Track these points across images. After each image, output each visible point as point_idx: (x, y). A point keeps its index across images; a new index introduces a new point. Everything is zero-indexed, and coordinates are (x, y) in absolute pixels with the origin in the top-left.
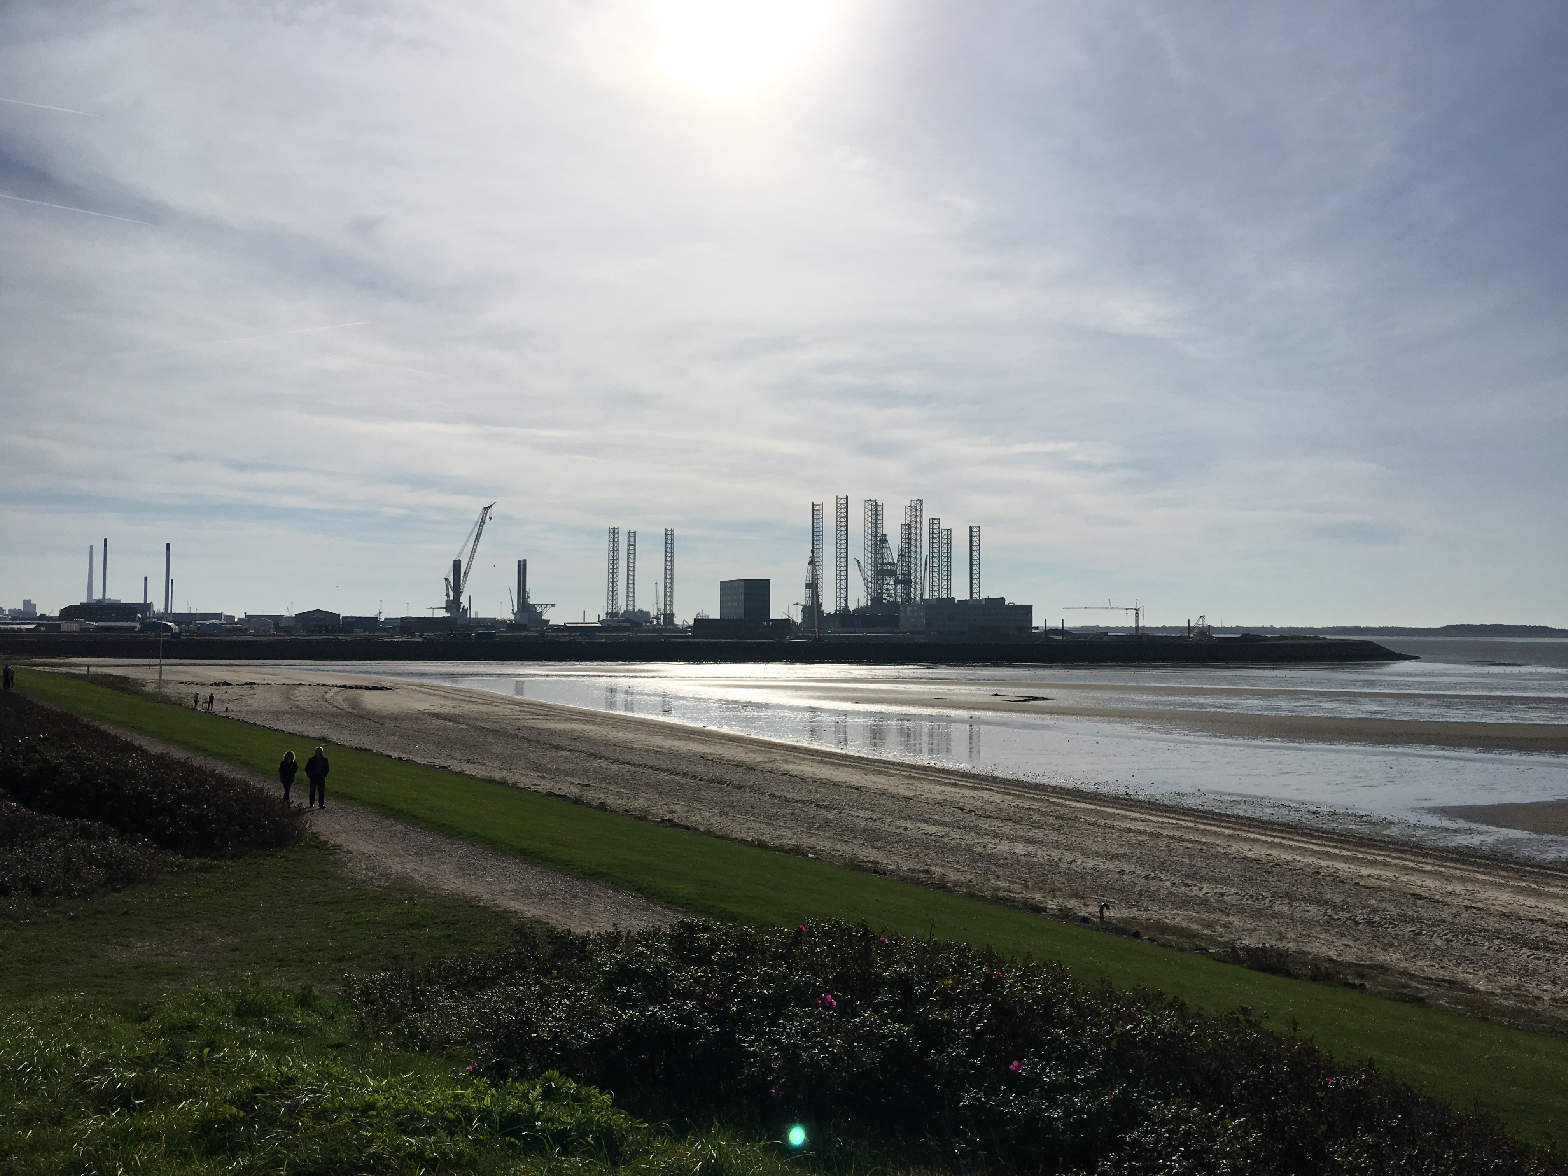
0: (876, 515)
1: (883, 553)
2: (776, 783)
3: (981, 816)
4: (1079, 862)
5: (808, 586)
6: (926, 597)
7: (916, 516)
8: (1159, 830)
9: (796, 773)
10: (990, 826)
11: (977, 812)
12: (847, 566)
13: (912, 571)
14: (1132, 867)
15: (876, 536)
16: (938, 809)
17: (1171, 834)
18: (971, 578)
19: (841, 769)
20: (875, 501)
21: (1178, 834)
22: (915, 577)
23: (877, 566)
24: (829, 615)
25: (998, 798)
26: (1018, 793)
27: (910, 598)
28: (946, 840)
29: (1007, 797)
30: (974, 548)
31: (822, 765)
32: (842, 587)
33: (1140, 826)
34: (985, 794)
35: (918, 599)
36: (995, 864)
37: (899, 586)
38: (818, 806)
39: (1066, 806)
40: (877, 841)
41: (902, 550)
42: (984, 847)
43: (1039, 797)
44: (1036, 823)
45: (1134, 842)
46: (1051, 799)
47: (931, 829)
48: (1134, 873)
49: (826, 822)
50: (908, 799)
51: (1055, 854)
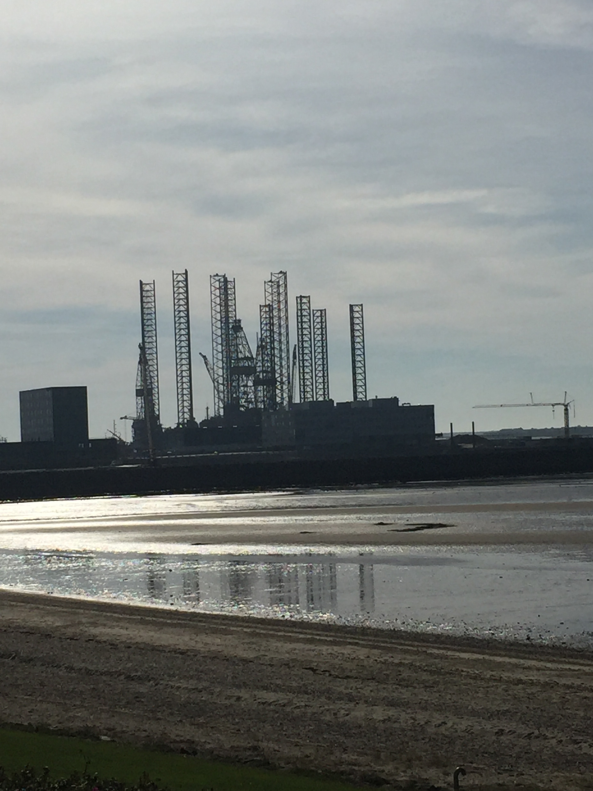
0: (226, 295)
1: (237, 345)
2: (76, 652)
3: (337, 677)
4: (450, 724)
5: (139, 393)
6: (297, 400)
7: (279, 294)
8: (556, 679)
9: (104, 639)
10: (346, 688)
11: (333, 673)
12: (190, 364)
13: (277, 367)
14: (513, 725)
15: (227, 322)
16: (283, 672)
17: (569, 683)
18: (354, 374)
19: (165, 629)
20: (224, 276)
21: (578, 682)
22: (281, 375)
23: (231, 362)
24: (169, 430)
25: (362, 653)
26: (389, 645)
27: (276, 403)
28: (288, 709)
29: (376, 651)
30: (357, 334)
31: (141, 626)
32: (185, 392)
33: (534, 676)
34: (347, 650)
35: (285, 403)
36: (345, 734)
37: (260, 388)
38: (129, 678)
39: (447, 657)
40: (199, 716)
41: (262, 340)
42: (335, 714)
43: (415, 649)
44: (404, 680)
45: (522, 695)
46: (429, 651)
47: (271, 697)
48: (515, 732)
49: (137, 697)
50: (245, 661)
51: (422, 717)
